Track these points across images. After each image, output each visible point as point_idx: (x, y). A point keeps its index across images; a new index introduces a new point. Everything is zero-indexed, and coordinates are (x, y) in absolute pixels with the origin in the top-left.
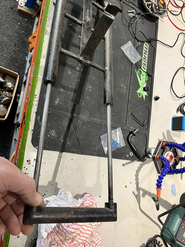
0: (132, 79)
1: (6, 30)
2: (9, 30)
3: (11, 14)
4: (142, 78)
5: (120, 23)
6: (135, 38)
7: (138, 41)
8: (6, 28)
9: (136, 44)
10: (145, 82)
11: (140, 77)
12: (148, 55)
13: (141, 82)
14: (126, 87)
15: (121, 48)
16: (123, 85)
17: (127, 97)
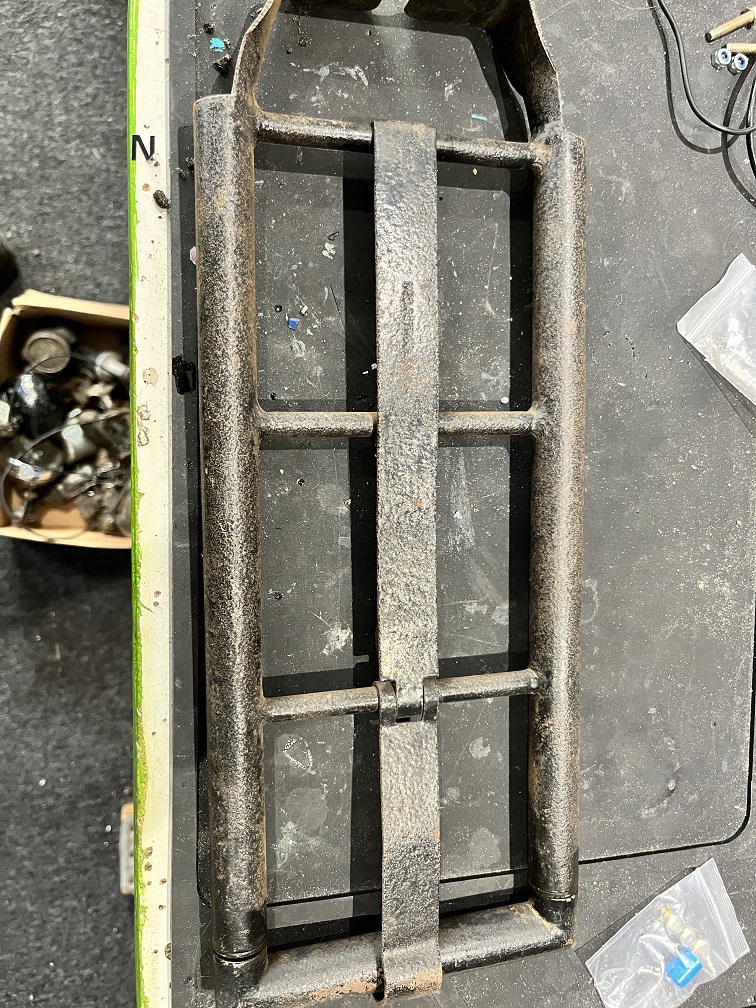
1: (91, 113)
2: (102, 107)
3: (98, 21)
5: (656, 144)
8: (89, 100)
14: (734, 584)
15: (682, 326)
16: (711, 583)
17: (742, 651)
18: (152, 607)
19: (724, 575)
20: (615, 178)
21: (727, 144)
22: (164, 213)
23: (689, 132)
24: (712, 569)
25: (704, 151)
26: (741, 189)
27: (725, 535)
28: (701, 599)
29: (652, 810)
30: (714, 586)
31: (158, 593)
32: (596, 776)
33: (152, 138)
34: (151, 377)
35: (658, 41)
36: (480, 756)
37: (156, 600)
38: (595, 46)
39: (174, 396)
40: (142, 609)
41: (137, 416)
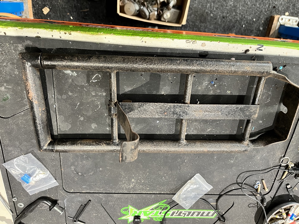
0: (148, 196)
4: (155, 211)
5: (240, 168)
6: (220, 196)
7: (217, 200)
11: (156, 208)
12: (198, 218)
13: (148, 210)
14: (132, 188)
15: (198, 174)
17: (115, 190)
18: (142, 40)
19: (135, 185)
20: (234, 159)
21: (238, 184)
22: (244, 51)
23: (242, 175)
24: (137, 183)
25: (237, 179)
26: (227, 187)
27: (145, 185)
28: (129, 180)
29: (73, 169)
30: (132, 183)
31: (146, 42)
33: (262, 50)
34: (203, 45)
35: (264, 168)
36: (92, 126)
37: (144, 42)
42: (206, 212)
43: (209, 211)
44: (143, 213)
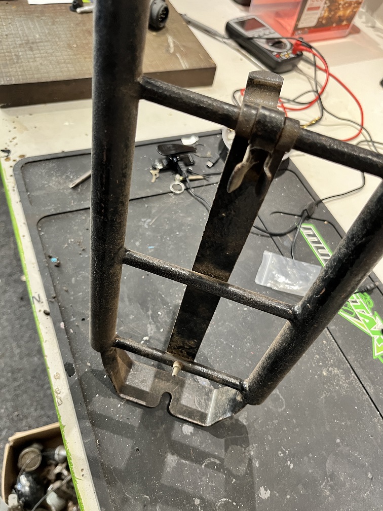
0: (337, 335)
4: (357, 311)
9: (283, 245)
10: (374, 314)
11: (351, 313)
13: (362, 322)
14: (339, 368)
15: (257, 281)
16: (328, 370)
17: (362, 396)
18: (82, 478)
19: (332, 366)
22: (49, 317)
24: (325, 365)
27: (322, 349)
29: (368, 493)
31: (82, 470)
32: (330, 486)
33: (39, 295)
34: (57, 377)
36: (266, 497)
37: (82, 473)
38: (181, 215)
39: (68, 379)
40: (77, 480)
41: (55, 393)
42: (309, 240)
43: (306, 237)
44: (372, 329)
